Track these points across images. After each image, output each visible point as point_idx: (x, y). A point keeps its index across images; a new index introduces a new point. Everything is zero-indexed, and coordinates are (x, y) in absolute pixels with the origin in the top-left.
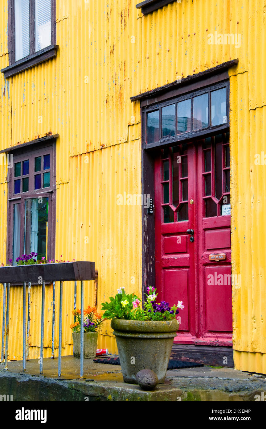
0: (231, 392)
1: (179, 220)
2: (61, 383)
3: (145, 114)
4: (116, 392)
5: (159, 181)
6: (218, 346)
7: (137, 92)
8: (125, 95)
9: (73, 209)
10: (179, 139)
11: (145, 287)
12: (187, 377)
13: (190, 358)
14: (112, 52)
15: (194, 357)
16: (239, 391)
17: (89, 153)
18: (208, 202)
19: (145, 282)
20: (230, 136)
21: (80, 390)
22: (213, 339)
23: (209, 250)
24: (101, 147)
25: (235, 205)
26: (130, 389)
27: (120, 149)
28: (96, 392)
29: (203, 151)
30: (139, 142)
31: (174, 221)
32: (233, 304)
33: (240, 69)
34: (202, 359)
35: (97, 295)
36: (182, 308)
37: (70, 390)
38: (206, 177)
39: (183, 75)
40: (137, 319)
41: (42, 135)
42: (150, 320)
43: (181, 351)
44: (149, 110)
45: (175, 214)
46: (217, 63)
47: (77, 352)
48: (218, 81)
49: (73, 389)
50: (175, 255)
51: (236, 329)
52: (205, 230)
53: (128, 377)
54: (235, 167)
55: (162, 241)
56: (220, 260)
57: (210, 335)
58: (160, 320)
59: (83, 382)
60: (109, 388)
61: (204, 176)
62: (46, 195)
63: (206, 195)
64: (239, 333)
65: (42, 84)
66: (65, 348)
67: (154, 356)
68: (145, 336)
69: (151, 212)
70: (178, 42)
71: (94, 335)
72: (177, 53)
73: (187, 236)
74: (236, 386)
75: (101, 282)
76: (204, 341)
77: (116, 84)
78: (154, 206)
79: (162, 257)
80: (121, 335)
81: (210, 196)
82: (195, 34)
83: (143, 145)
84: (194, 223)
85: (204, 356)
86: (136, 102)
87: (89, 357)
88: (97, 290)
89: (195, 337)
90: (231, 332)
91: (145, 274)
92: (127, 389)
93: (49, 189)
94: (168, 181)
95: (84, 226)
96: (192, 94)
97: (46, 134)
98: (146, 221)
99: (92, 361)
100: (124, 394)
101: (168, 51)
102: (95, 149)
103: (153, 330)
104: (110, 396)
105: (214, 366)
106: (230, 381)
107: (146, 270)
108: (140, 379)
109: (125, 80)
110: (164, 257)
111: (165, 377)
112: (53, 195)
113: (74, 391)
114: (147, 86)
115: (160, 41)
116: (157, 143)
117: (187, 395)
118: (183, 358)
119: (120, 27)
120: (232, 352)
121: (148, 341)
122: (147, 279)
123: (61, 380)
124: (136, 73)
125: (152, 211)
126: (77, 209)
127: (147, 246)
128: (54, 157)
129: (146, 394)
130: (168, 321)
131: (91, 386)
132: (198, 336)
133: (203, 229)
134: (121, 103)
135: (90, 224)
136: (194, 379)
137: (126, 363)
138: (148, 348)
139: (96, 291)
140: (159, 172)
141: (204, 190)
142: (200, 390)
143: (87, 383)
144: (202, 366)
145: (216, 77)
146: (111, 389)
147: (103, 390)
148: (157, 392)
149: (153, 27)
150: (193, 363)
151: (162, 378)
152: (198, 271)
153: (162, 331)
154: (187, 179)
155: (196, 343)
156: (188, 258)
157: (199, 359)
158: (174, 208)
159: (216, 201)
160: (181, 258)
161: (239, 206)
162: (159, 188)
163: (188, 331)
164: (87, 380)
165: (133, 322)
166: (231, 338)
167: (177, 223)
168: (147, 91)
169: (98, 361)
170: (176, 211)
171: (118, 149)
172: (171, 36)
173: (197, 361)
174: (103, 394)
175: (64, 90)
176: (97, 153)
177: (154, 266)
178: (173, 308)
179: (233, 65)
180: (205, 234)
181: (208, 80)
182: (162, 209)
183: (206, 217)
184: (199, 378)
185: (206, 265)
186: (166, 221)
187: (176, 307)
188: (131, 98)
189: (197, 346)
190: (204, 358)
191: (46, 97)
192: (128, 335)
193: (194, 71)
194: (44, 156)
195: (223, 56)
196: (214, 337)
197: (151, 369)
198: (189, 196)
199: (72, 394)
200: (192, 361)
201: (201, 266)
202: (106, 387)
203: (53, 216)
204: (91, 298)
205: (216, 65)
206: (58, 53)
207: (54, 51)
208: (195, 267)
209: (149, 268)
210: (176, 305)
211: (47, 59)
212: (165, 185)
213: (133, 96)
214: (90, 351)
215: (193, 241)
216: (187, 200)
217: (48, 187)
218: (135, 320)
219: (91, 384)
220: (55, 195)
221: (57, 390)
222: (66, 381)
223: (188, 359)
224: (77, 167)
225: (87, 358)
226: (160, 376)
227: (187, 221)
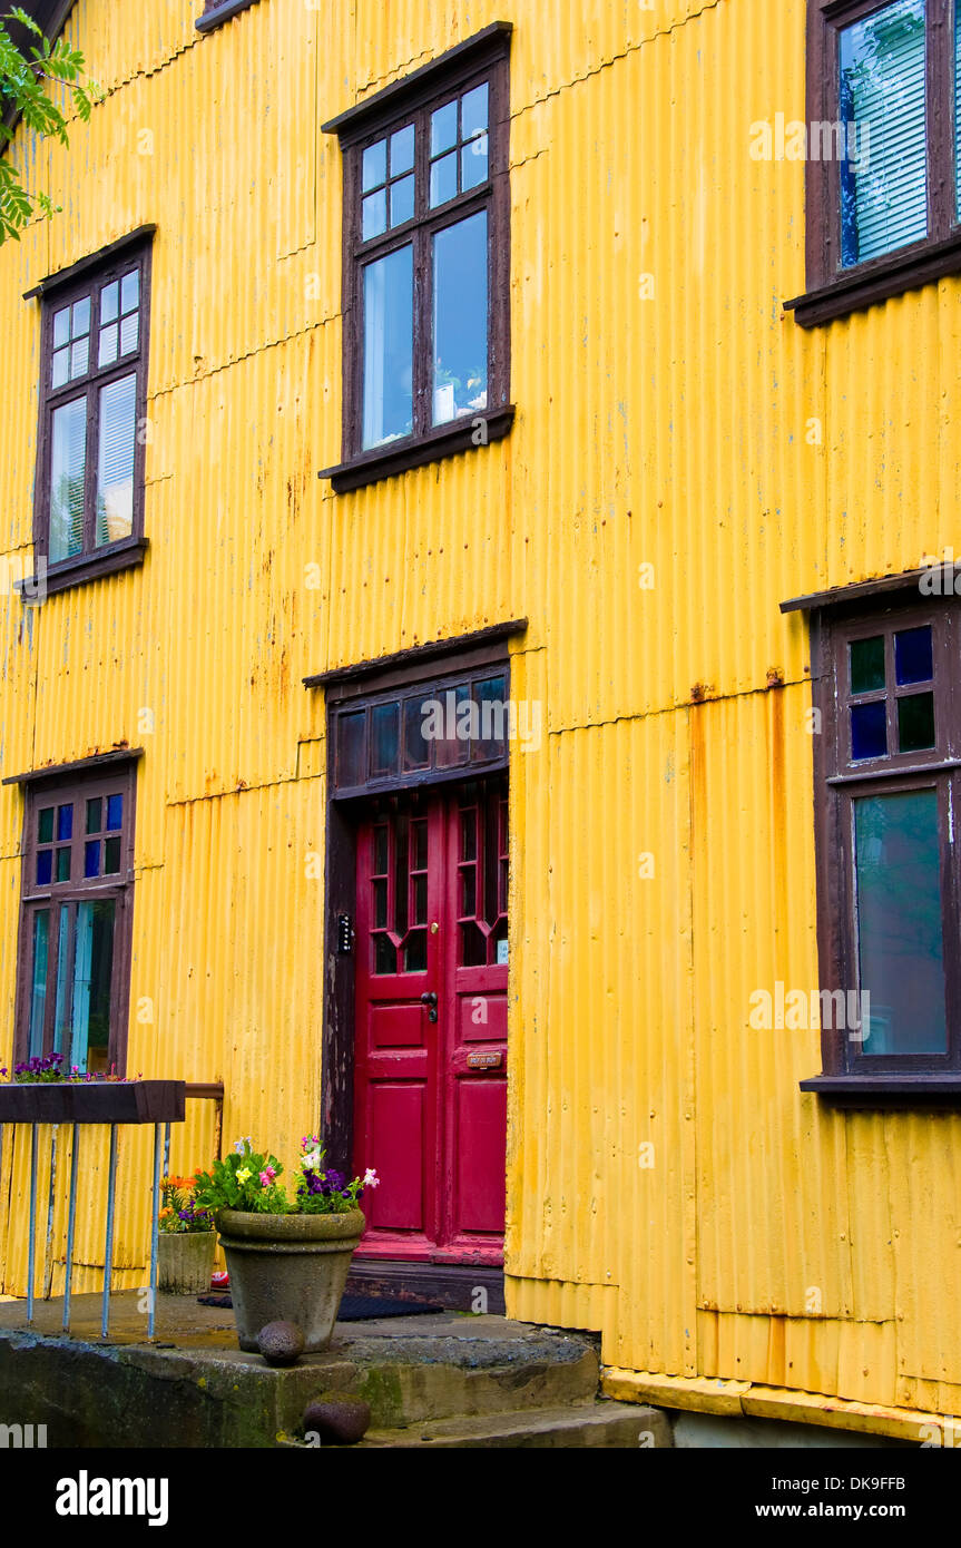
0: (474, 1367)
1: (410, 968)
2: (104, 1353)
3: (336, 718)
4: (215, 1372)
5: (367, 875)
6: (479, 1266)
7: (317, 668)
8: (292, 670)
9: (172, 930)
10: (407, 783)
11: (327, 1126)
12: (390, 1337)
13: (418, 1294)
14: (267, 568)
15: (425, 1291)
16: (493, 1365)
17: (210, 798)
18: (469, 930)
19: (328, 1115)
20: (510, 787)
21: (144, 1366)
22: (469, 1250)
23: (468, 1043)
24: (238, 787)
25: (517, 946)
26: (244, 1364)
27: (281, 796)
28: (175, 1373)
29: (460, 813)
30: (322, 781)
31: (395, 971)
32: (508, 1171)
33: (531, 640)
34: (442, 1296)
35: (220, 1142)
36: (374, 1185)
37: (123, 1368)
38: (466, 873)
39: (415, 638)
40: (269, 1212)
41: (106, 748)
42: (298, 1213)
43: (400, 1277)
44: (344, 710)
45: (399, 954)
46: (486, 621)
47: (165, 1279)
48: (489, 661)
49: (128, 1365)
50: (397, 1052)
51: (512, 1226)
52: (462, 995)
53: (247, 1338)
54: (519, 858)
55: (369, 1016)
56: (490, 1068)
57: (464, 1239)
58: (320, 1213)
59: (151, 1350)
60: (201, 1363)
61: (461, 869)
62: (111, 893)
63: (467, 914)
64: (518, 1235)
65: (110, 624)
66: (144, 1268)
67: (303, 1292)
68: (284, 1248)
69: (346, 948)
70: (406, 563)
71: (206, 1238)
72: (405, 589)
73: (424, 1006)
74: (487, 1356)
75: (230, 1111)
76: (452, 1254)
77: (273, 643)
78: (353, 934)
79: (369, 1056)
80: (233, 1245)
81: (473, 918)
82: (441, 552)
83: (330, 790)
84: (439, 980)
85: (445, 1288)
86: (316, 690)
87: (194, 1292)
88: (221, 1129)
89: (433, 1245)
90: (502, 1233)
91: (329, 1094)
92: (237, 1365)
93: (118, 878)
94: (386, 876)
95: (197, 974)
96: (435, 683)
97: (115, 745)
98: (333, 970)
99: (194, 1300)
100: (231, 1375)
101: (387, 581)
102: (226, 791)
103: (300, 1235)
104: (203, 1379)
105: (465, 1311)
106: (479, 1345)
107: (329, 1085)
108: (264, 1341)
109: (294, 636)
110: (375, 1055)
111: (329, 1339)
112: (127, 893)
113: (130, 1368)
114: (341, 656)
115: (371, 556)
116: (359, 790)
117: (367, 1375)
118: (402, 1293)
119: (285, 513)
120: (503, 1280)
121: (291, 1257)
122: (333, 1105)
123: (105, 1345)
124: (317, 623)
125: (347, 945)
126: (181, 932)
127: (334, 1028)
128: (130, 803)
129: (274, 1373)
130: (336, 1215)
131: (166, 1359)
132: (440, 1244)
133: (457, 994)
134: (284, 689)
135: (209, 970)
136: (405, 1340)
137: (243, 1307)
138: (292, 1277)
139: (218, 1133)
140: (368, 853)
141: (460, 903)
142: (400, 1365)
143: (157, 1353)
144: (441, 1310)
145: (484, 651)
146: (206, 1364)
147: (190, 1366)
148: (299, 1369)
149: (356, 521)
150: (423, 1304)
151: (323, 1339)
152: (444, 1092)
153: (321, 1235)
154: (425, 875)
155: (434, 1257)
156: (423, 1059)
157: (435, 1296)
158: (397, 940)
159: (486, 929)
160: (409, 1059)
161: (526, 948)
162: (365, 890)
163: (420, 1231)
164: (159, 1345)
165: (259, 1217)
166: (501, 1246)
167: (402, 975)
168: (340, 666)
169: (207, 1301)
170: (403, 946)
171: (276, 795)
172: (393, 548)
173: (431, 1301)
174: (189, 1376)
175: (159, 644)
176: (229, 801)
177: (350, 1076)
178: (354, 1186)
179: (516, 630)
180: (460, 1004)
181: (468, 656)
182: (371, 942)
183: (466, 965)
184: (416, 1340)
185: (461, 1076)
186: (381, 970)
187: (361, 1181)
188: (304, 681)
189: (436, 1265)
190: (447, 1294)
191: (117, 657)
192: (248, 1246)
193: (439, 634)
194: (109, 797)
195: (498, 608)
196: (473, 1245)
197: (297, 1322)
198: (430, 915)
199: (125, 1377)
200: (420, 1299)
201: (450, 1079)
202: (195, 1361)
203: (125, 945)
204: (206, 1148)
205: (483, 626)
206: (146, 555)
207: (137, 550)
208: (438, 1081)
209: (337, 1080)
210: (362, 1179)
211: (122, 566)
212: (379, 885)
213: (310, 674)
214: (195, 1278)
215: (436, 1020)
216: (425, 923)
217: (115, 874)
218: (266, 1212)
219: (166, 1353)
220: (132, 894)
221: (96, 1369)
222: (116, 1348)
223: (414, 1295)
224: (183, 831)
225: (188, 1292)
226: (317, 1335)
227: (423, 973)
